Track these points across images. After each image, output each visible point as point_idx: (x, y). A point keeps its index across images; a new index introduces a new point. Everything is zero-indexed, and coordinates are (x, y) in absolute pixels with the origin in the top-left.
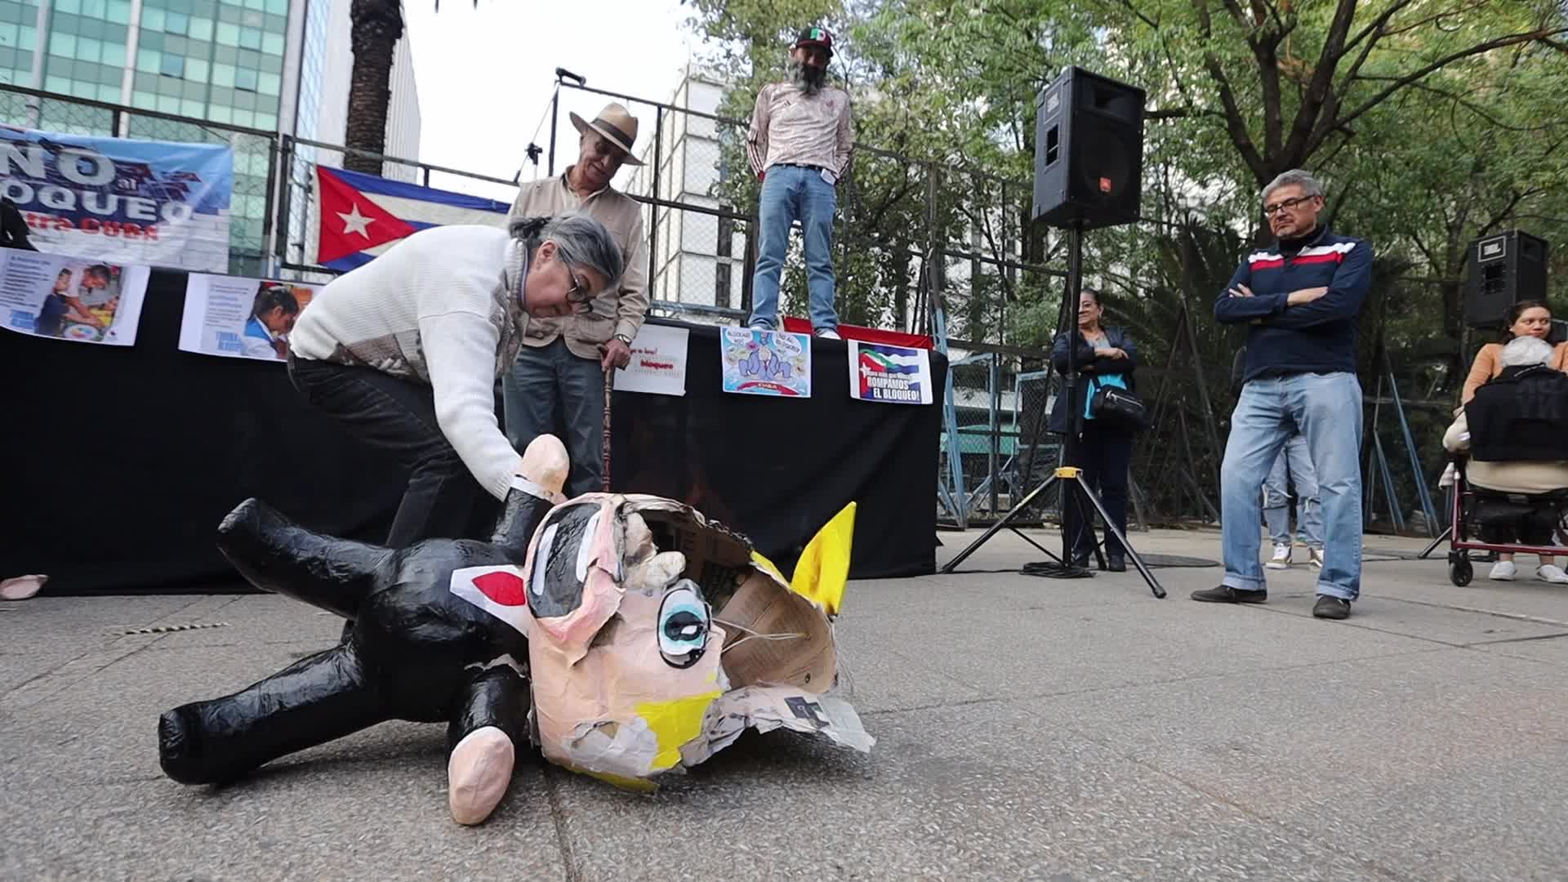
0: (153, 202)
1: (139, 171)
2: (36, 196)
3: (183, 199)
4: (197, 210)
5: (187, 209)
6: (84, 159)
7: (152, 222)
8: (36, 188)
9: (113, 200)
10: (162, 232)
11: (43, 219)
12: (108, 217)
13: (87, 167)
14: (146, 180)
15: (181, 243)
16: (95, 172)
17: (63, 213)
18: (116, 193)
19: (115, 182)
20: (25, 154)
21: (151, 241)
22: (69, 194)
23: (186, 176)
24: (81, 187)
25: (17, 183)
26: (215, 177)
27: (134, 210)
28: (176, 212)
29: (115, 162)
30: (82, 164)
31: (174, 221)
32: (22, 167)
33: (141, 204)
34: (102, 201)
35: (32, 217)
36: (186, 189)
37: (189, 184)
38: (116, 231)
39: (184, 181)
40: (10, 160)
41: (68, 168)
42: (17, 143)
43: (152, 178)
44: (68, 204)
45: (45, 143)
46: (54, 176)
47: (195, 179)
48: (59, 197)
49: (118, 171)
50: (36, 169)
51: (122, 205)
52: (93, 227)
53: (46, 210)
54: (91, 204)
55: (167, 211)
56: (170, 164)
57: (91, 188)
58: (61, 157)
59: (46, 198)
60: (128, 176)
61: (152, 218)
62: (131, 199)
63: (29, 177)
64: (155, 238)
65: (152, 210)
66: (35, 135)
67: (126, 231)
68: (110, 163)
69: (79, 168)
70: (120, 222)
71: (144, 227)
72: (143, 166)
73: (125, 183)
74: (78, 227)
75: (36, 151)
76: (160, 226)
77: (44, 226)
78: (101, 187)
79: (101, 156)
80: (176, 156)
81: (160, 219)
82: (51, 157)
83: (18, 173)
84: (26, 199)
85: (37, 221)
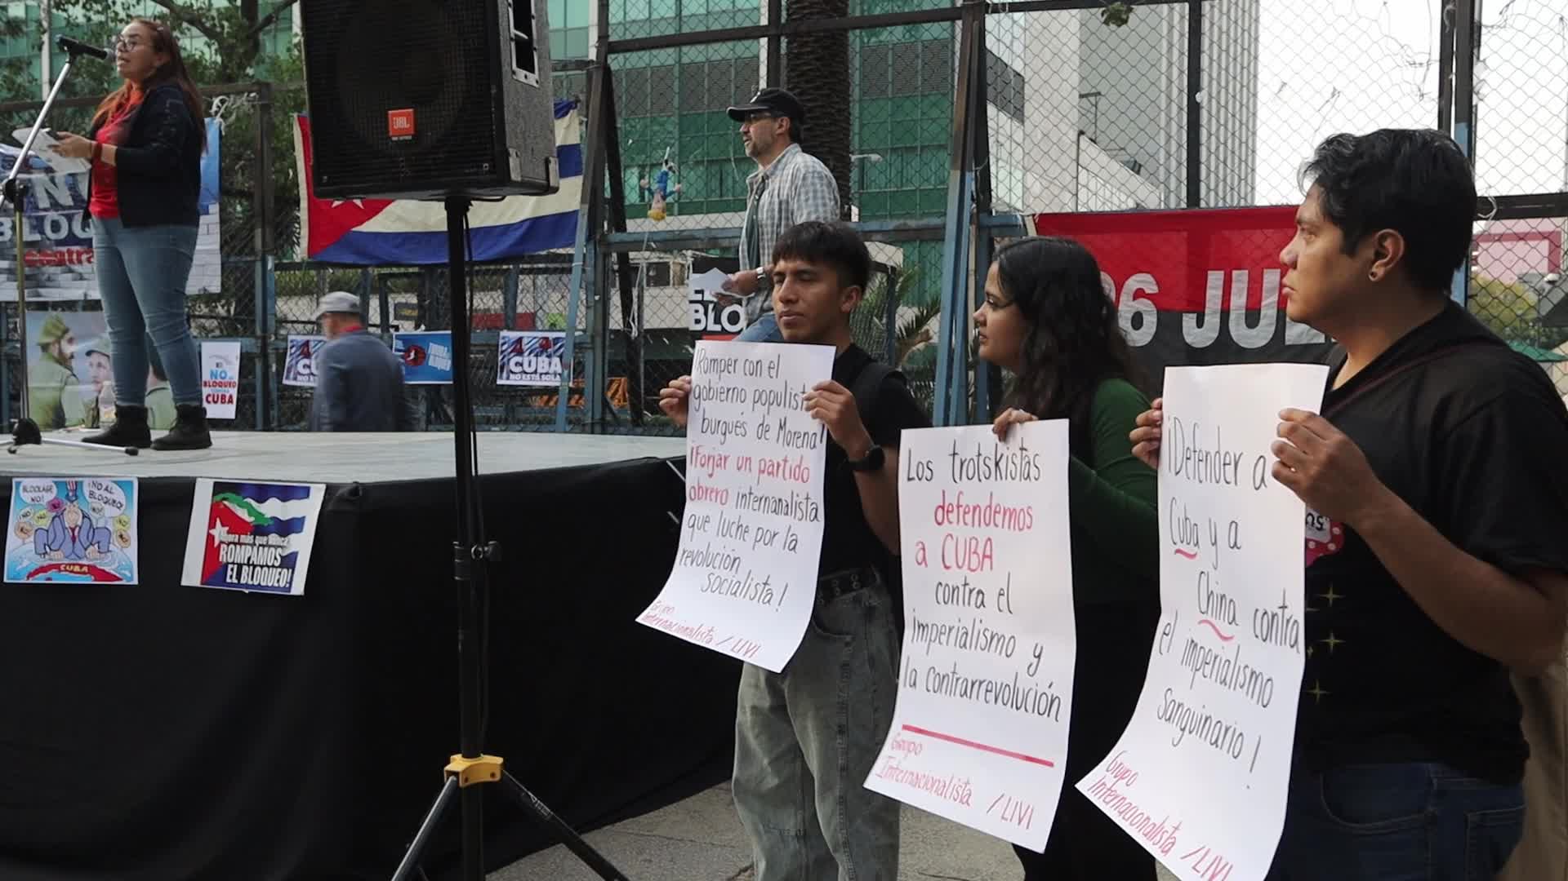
2: (70, 228)
40: (47, 192)
50: (65, 197)
75: (60, 176)
83: (55, 205)
84: (64, 233)
85: (75, 257)
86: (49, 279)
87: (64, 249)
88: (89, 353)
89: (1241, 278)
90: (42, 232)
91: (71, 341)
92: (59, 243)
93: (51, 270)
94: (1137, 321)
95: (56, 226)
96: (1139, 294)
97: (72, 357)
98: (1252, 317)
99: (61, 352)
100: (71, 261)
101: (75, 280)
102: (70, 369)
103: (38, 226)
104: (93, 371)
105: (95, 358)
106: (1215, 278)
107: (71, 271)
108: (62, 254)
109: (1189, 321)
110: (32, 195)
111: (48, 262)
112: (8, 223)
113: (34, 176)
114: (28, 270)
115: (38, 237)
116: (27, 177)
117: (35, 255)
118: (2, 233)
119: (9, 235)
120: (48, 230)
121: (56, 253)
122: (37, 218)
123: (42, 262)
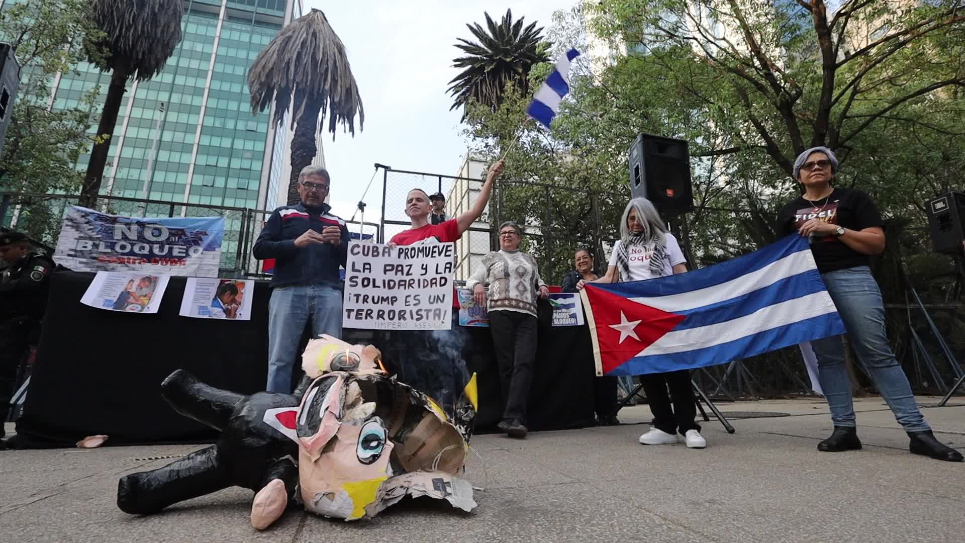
0: (185, 247)
1: (180, 232)
2: (132, 249)
3: (199, 245)
4: (205, 250)
5: (201, 249)
6: (156, 229)
7: (184, 257)
8: (132, 245)
9: (167, 247)
10: (188, 261)
11: (134, 259)
12: (165, 256)
13: (156, 233)
14: (183, 236)
15: (196, 266)
16: (160, 235)
17: (143, 256)
18: (168, 244)
19: (168, 239)
20: (129, 229)
21: (182, 266)
22: (147, 247)
23: (201, 233)
24: (153, 243)
25: (124, 243)
26: (215, 232)
27: (176, 252)
28: (195, 252)
29: (169, 229)
30: (154, 231)
31: (194, 256)
33: (179, 248)
34: (162, 249)
35: (128, 259)
36: (201, 240)
37: (203, 237)
38: (167, 262)
39: (200, 235)
40: (123, 233)
41: (148, 234)
42: (126, 224)
43: (185, 235)
44: (146, 252)
45: (138, 223)
46: (141, 238)
47: (206, 234)
48: (143, 248)
49: (170, 233)
50: (133, 236)
51: (171, 249)
52: (156, 262)
53: (136, 255)
54: (156, 251)
55: (191, 252)
56: (194, 228)
57: (157, 243)
58: (146, 229)
59: (136, 250)
60: (174, 235)
61: (184, 255)
62: (175, 246)
63: (130, 240)
64: (184, 265)
65: (184, 251)
66: (134, 220)
67: (171, 263)
68: (167, 230)
69: (152, 234)
70: (169, 259)
71: (180, 260)
72: (182, 230)
73: (173, 239)
74: (149, 262)
75: (134, 227)
76: (188, 259)
77: (134, 263)
78: (162, 242)
79: (163, 227)
81: (188, 255)
82: (140, 229)
83: (125, 238)
84: (127, 250)
85: (131, 261)
86: (113, 269)
87: (126, 257)
90: (113, 249)
92: (123, 254)
93: (115, 264)
95: (123, 247)
100: (128, 262)
101: (128, 270)
103: (112, 246)
107: (127, 266)
108: (123, 259)
110: (111, 233)
111: (114, 261)
112: (91, 243)
113: (117, 226)
114: (100, 264)
115: (109, 251)
116: (111, 225)
117: (105, 258)
118: (85, 247)
119: (90, 247)
120: (118, 249)
121: (119, 259)
122: (111, 243)
123: (110, 262)
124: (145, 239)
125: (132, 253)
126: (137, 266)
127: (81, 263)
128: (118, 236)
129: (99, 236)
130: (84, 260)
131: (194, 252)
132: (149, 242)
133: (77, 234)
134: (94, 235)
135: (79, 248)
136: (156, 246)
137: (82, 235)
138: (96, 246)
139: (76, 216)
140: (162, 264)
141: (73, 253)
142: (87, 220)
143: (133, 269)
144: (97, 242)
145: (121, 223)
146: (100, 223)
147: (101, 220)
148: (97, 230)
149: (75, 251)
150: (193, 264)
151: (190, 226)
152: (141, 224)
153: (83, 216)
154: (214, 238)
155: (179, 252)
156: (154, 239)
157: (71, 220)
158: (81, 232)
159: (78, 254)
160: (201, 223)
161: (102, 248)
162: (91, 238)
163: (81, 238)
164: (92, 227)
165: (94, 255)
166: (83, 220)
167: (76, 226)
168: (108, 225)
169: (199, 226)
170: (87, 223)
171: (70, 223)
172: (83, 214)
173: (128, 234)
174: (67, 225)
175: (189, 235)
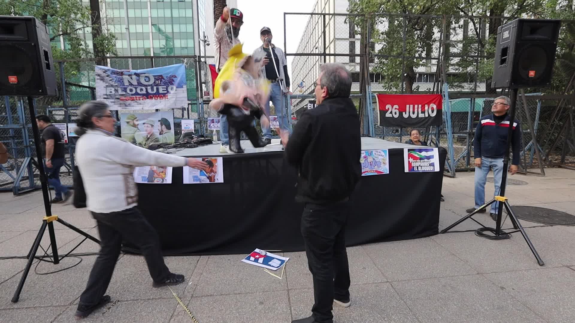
0: (165, 87)
1: (160, 77)
2: (136, 91)
3: (172, 84)
4: (177, 88)
5: (175, 87)
6: (146, 77)
8: (136, 88)
9: (155, 88)
10: (169, 96)
11: (139, 97)
12: (155, 94)
13: (147, 79)
14: (162, 80)
15: (174, 99)
16: (149, 81)
17: (143, 95)
18: (155, 86)
19: (155, 82)
20: (132, 78)
21: (166, 99)
22: (144, 88)
23: (173, 76)
24: (147, 86)
25: (131, 88)
26: (181, 75)
27: (161, 91)
29: (154, 76)
30: (146, 78)
31: (172, 92)
32: (131, 82)
33: (163, 88)
34: (152, 90)
35: (136, 97)
36: (173, 81)
37: (174, 79)
38: (157, 98)
39: (173, 78)
40: (128, 81)
41: (142, 81)
42: (129, 75)
43: (164, 79)
44: (144, 92)
45: (136, 74)
46: (140, 84)
47: (176, 77)
48: (141, 90)
49: (155, 78)
50: (135, 83)
51: (158, 89)
52: (151, 98)
53: (139, 94)
54: (150, 91)
55: (169, 90)
56: (168, 74)
57: (149, 85)
58: (141, 77)
59: (139, 91)
60: (158, 80)
61: (166, 92)
62: (160, 87)
63: (134, 85)
64: (167, 98)
65: (165, 89)
66: (133, 72)
67: (160, 98)
68: (152, 77)
69: (145, 80)
70: (158, 95)
71: (164, 95)
72: (161, 76)
73: (157, 82)
74: (148, 98)
75: (134, 77)
76: (169, 94)
77: (139, 100)
78: (151, 85)
79: (151, 75)
80: (168, 71)
81: (168, 92)
82: (138, 78)
83: (131, 84)
84: (134, 92)
85: (138, 98)
86: (129, 104)
87: (134, 96)
88: (144, 124)
89: (411, 106)
90: (126, 92)
91: (137, 120)
92: (132, 95)
93: (129, 102)
94: (396, 113)
95: (131, 90)
96: (396, 109)
97: (138, 125)
98: (414, 113)
99: (134, 124)
100: (136, 100)
101: (138, 104)
102: (138, 128)
103: (125, 90)
104: (145, 128)
105: (146, 125)
106: (408, 106)
107: (136, 102)
108: (134, 98)
109: (404, 113)
110: (123, 82)
111: (128, 100)
112: (113, 89)
113: (124, 77)
114: (121, 102)
115: (124, 93)
116: (121, 77)
117: (123, 98)
118: (111, 92)
119: (113, 92)
120: (128, 91)
121: (131, 98)
122: (124, 88)
123: (126, 100)
124: (141, 84)
125: (137, 94)
126: (141, 101)
127: (112, 102)
128: (127, 84)
129: (116, 84)
130: (113, 100)
131: (171, 90)
132: (145, 86)
133: (104, 84)
134: (113, 83)
135: (108, 93)
136: (149, 88)
137: (107, 84)
138: (116, 91)
139: (100, 72)
140: (155, 99)
141: (106, 97)
142: (107, 75)
143: (140, 104)
144: (117, 88)
145: (126, 75)
146: (115, 76)
147: (115, 74)
148: (115, 80)
149: (106, 95)
150: (172, 98)
151: (166, 72)
152: (137, 75)
153: (104, 72)
154: (181, 79)
155: (163, 91)
156: (146, 83)
157: (99, 75)
158: (106, 82)
159: (109, 97)
160: (171, 70)
161: (120, 92)
162: (112, 86)
163: (107, 86)
164: (111, 79)
165: (117, 97)
166: (104, 75)
167: (102, 79)
168: (119, 77)
169: (171, 72)
170: (107, 76)
171: (99, 78)
172: (104, 71)
173: (132, 81)
174: (98, 79)
175: (165, 78)
